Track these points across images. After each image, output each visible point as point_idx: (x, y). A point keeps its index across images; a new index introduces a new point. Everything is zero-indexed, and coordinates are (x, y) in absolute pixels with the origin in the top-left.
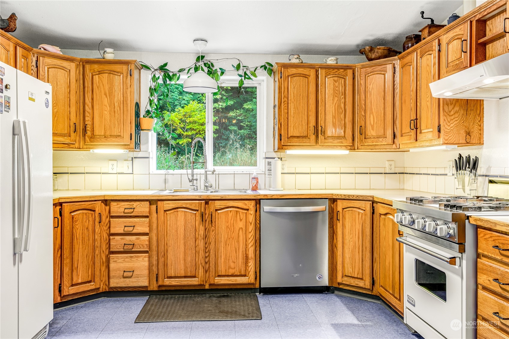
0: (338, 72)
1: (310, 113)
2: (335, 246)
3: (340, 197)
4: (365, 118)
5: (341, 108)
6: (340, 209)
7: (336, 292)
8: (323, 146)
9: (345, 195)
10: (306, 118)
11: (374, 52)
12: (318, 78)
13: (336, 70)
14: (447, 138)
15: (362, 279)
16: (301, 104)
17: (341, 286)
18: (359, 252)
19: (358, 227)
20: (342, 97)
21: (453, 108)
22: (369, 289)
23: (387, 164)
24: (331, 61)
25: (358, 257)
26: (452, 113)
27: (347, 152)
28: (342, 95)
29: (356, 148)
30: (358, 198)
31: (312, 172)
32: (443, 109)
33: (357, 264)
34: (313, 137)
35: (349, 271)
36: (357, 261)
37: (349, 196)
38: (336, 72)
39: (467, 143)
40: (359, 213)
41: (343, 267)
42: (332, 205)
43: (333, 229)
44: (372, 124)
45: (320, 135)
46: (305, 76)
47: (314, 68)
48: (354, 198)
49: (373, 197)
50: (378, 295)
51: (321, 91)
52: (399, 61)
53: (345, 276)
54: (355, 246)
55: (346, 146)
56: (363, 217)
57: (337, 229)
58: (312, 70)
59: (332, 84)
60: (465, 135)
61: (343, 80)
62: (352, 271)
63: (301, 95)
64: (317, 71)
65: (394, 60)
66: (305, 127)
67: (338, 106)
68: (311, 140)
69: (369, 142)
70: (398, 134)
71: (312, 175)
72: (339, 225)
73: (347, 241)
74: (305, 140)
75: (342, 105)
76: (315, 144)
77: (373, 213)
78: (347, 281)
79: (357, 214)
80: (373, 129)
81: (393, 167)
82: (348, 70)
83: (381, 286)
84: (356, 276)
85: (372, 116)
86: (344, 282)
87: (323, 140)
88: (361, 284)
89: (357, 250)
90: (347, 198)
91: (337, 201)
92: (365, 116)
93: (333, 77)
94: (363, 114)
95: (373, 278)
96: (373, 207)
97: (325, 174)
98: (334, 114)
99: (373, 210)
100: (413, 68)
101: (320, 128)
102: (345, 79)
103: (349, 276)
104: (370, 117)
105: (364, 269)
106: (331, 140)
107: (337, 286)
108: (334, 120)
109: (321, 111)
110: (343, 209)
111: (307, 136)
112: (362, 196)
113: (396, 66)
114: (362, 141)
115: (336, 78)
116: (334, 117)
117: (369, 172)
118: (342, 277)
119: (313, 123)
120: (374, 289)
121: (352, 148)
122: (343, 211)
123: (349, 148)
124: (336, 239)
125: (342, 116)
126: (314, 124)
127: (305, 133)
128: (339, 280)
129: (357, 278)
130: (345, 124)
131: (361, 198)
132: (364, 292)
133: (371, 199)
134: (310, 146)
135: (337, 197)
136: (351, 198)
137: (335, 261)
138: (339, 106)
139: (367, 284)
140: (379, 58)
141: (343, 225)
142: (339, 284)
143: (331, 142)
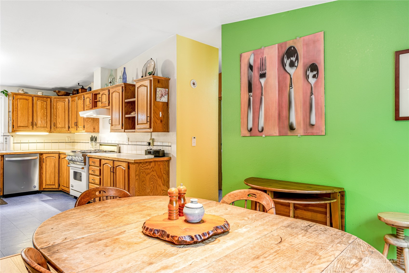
0: (43, 99)
1: (29, 116)
2: (42, 173)
3: (44, 153)
4: (56, 119)
5: (45, 115)
6: (44, 157)
7: (42, 193)
8: (36, 131)
9: (47, 152)
10: (27, 118)
11: (60, 93)
12: (33, 101)
13: (42, 98)
14: (87, 130)
15: (54, 185)
16: (25, 112)
17: (45, 190)
18: (53, 174)
19: (53, 164)
20: (45, 110)
21: (89, 120)
22: (57, 188)
23: (67, 138)
24: (40, 94)
25: (52, 176)
26: (88, 121)
27: (48, 133)
28: (45, 109)
29: (52, 132)
30: (53, 153)
31: (29, 142)
32: (85, 120)
33: (52, 179)
34: (31, 127)
35: (48, 182)
36: (52, 178)
37: (49, 152)
38: (42, 99)
39: (94, 132)
40: (53, 159)
41: (46, 181)
42: (41, 156)
43: (41, 166)
44: (59, 122)
45: (34, 126)
46: (27, 100)
47: (31, 96)
48: (51, 153)
49: (59, 152)
50: (61, 190)
51: (35, 107)
52: (71, 98)
53: (47, 185)
54: (51, 172)
55: (47, 131)
56: (55, 160)
57: (43, 166)
58: (30, 97)
59: (40, 104)
60: (93, 129)
61: (46, 103)
62: (50, 182)
63: (25, 108)
64: (33, 98)
65: (69, 97)
66: (27, 122)
67: (43, 114)
68: (30, 128)
69: (58, 130)
70: (70, 127)
71: (29, 143)
72: (44, 164)
73: (48, 171)
74: (26, 128)
75: (45, 113)
76: (32, 130)
77: (59, 158)
78: (47, 187)
79: (52, 159)
80: (60, 124)
81: (69, 139)
82: (48, 99)
83: (63, 186)
84: (51, 184)
85: (59, 119)
86: (46, 188)
87: (36, 128)
88: (54, 187)
89: (52, 173)
90: (48, 153)
91: (43, 154)
92: (56, 118)
93: (41, 101)
94: (55, 118)
95: (59, 184)
96: (59, 156)
97: (36, 143)
98: (41, 117)
99: (59, 157)
100: (76, 103)
101: (34, 123)
102: (47, 102)
103: (49, 185)
104: (58, 119)
105: (55, 181)
106: (40, 128)
107: (43, 190)
108: (41, 120)
109: (35, 115)
110: (46, 157)
111: (28, 126)
112: (54, 152)
113: (69, 100)
114: (55, 129)
115: (42, 102)
116: (41, 118)
117: (58, 142)
118: (45, 186)
119: (31, 120)
120: (60, 188)
121: (50, 132)
122: (46, 158)
123: (49, 132)
124: (43, 170)
125: (45, 118)
126: (31, 121)
127: (26, 125)
128: (44, 187)
129: (52, 185)
130: (47, 121)
131: (54, 153)
132: (55, 190)
133: (58, 153)
134: (29, 131)
135: (43, 153)
136: (50, 153)
137: (42, 180)
138: (44, 114)
139: (57, 186)
140: (62, 95)
141: (46, 164)
142: (44, 189)
143: (40, 129)
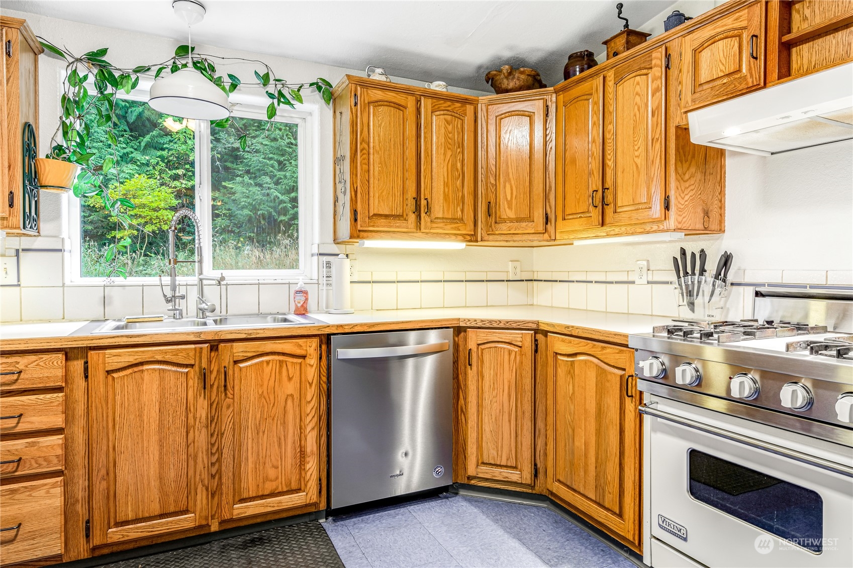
0: (453, 107)
1: (407, 175)
2: (462, 410)
3: (473, 324)
4: (496, 189)
5: (457, 169)
6: (472, 345)
7: (462, 492)
8: (427, 233)
9: (482, 321)
10: (400, 182)
12: (420, 113)
13: (449, 103)
14: (680, 219)
15: (515, 468)
16: (392, 156)
17: (473, 482)
18: (510, 421)
19: (508, 376)
20: (459, 150)
21: (688, 169)
22: (529, 485)
24: (438, 86)
25: (507, 430)
26: (687, 177)
27: (460, 245)
28: (459, 147)
29: (479, 239)
30: (508, 326)
31: (399, 279)
32: (676, 169)
33: (506, 442)
34: (412, 217)
35: (490, 453)
36: (506, 436)
37: (490, 322)
38: (449, 106)
39: (706, 229)
40: (510, 352)
41: (479, 447)
42: (456, 339)
43: (458, 380)
44: (509, 198)
45: (423, 215)
46: (399, 107)
47: (413, 95)
48: (502, 325)
49: (538, 323)
50: (545, 492)
51: (425, 137)
52: (554, 95)
53: (483, 463)
54: (502, 411)
55: (463, 235)
56: (518, 358)
57: (465, 380)
58: (410, 97)
59: (443, 126)
60: (702, 215)
61: (460, 121)
62: (496, 454)
63: (392, 140)
64: (418, 101)
65: (547, 94)
66: (399, 199)
67: (452, 165)
68: (410, 222)
69: (503, 228)
70: (552, 217)
71: (399, 284)
72: (472, 373)
73: (486, 402)
74: (398, 223)
75: (459, 165)
76: (415, 230)
77: (536, 351)
78: (486, 472)
79: (506, 353)
80: (510, 207)
81: (518, 270)
82: (467, 106)
83: (559, 481)
84: (504, 463)
85: (508, 186)
86: (480, 475)
87: (429, 224)
88: (514, 476)
89: (506, 417)
90: (488, 325)
91: (465, 331)
92: (496, 185)
93: (444, 115)
94: (493, 181)
95: (535, 465)
96: (536, 340)
97: (420, 283)
98: (446, 180)
99: (537, 346)
101: (423, 202)
102: (462, 120)
103: (490, 464)
104: (505, 187)
105: (519, 450)
106: (441, 225)
107: (466, 481)
108: (446, 190)
109: (424, 171)
110: (479, 345)
111: (402, 216)
112: (515, 322)
113: (549, 104)
114: (491, 226)
115: (449, 118)
116: (446, 184)
117: (485, 279)
118: (478, 466)
119: (411, 193)
120: (538, 483)
121: (472, 238)
122: (478, 348)
123: (469, 238)
124: (465, 399)
125: (459, 183)
126: (414, 195)
127: (399, 209)
128: (471, 470)
129: (506, 466)
130: (463, 197)
131: (514, 325)
132: (518, 489)
133: (534, 326)
134: (406, 234)
135: (468, 324)
136: (495, 325)
137: (461, 438)
138: (454, 165)
139: (527, 477)
141: (480, 375)
142: (469, 478)
143: (441, 228)
